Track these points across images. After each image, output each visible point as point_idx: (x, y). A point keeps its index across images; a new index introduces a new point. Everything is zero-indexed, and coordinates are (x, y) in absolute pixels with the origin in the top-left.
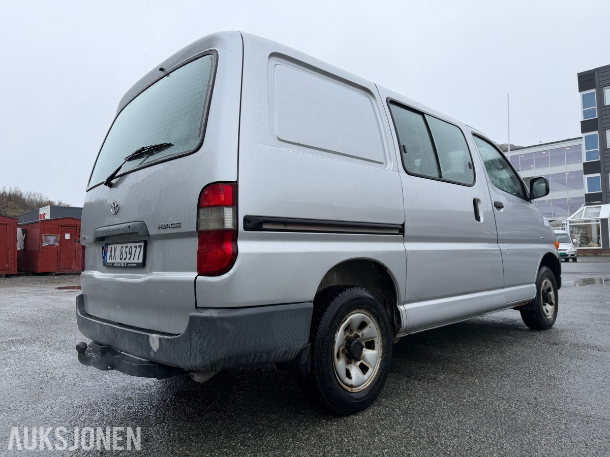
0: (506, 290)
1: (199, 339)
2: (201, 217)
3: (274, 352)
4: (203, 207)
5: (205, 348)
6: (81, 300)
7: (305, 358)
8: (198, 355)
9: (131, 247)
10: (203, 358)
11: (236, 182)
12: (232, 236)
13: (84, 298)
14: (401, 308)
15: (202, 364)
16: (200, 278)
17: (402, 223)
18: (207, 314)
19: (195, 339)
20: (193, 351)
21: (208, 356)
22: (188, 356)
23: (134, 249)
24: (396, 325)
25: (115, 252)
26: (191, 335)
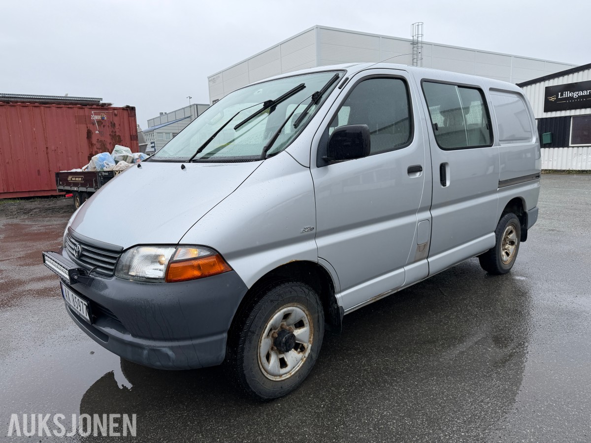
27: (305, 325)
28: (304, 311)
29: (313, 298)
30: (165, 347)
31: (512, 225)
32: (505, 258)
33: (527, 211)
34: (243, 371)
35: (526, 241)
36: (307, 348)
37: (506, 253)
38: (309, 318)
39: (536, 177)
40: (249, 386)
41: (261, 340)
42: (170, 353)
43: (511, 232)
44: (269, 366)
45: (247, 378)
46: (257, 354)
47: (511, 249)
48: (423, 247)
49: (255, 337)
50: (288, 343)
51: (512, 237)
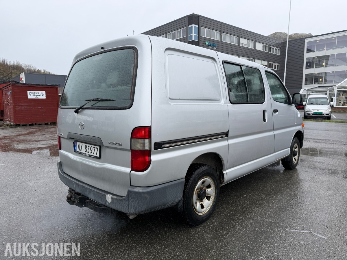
0: (275, 154)
1: (133, 201)
2: (133, 143)
3: (167, 204)
4: (133, 138)
5: (136, 206)
6: (60, 164)
7: (181, 204)
8: (132, 208)
9: (91, 147)
10: (135, 210)
11: (150, 126)
12: (148, 153)
13: (62, 163)
14: (224, 172)
15: (134, 212)
16: (132, 172)
17: (227, 131)
18: (137, 190)
19: (131, 201)
20: (130, 206)
21: (137, 209)
22: (127, 208)
23: (93, 149)
24: (221, 180)
25: (81, 147)
26: (129, 199)
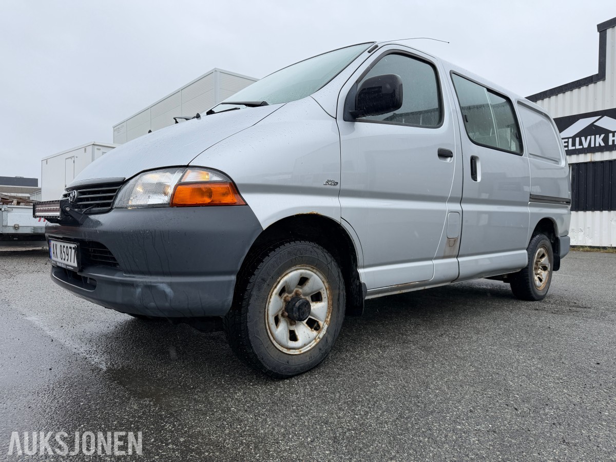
27: (323, 299)
28: (323, 282)
29: (335, 270)
30: (163, 283)
31: (544, 247)
32: (537, 282)
33: (559, 236)
34: (247, 322)
35: (559, 270)
36: (323, 328)
37: (539, 278)
38: (328, 292)
39: (567, 202)
40: (251, 345)
41: (272, 295)
42: (168, 290)
43: (543, 256)
44: (276, 330)
45: (249, 332)
46: (265, 309)
47: (544, 274)
48: (453, 243)
49: (265, 286)
50: (302, 309)
51: (544, 261)
